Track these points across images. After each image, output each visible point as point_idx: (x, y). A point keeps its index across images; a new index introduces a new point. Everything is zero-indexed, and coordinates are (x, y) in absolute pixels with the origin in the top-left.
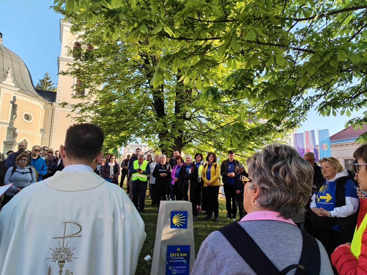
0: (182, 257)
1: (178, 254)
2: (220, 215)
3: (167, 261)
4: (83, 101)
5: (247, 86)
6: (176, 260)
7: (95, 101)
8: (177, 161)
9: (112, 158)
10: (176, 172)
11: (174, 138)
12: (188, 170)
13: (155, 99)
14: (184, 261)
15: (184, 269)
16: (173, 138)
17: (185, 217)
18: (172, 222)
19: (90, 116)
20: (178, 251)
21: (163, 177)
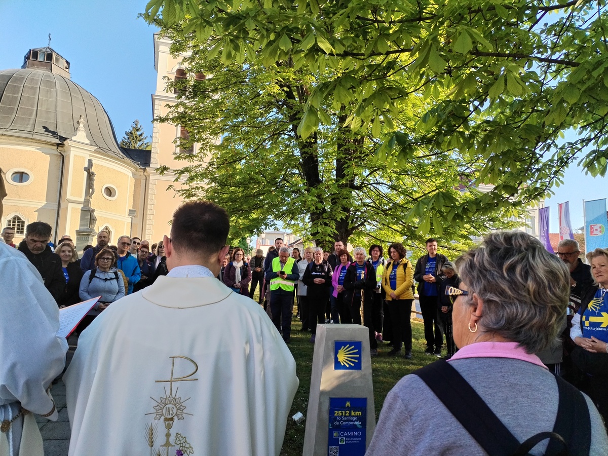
0: (353, 416)
1: (348, 412)
2: (413, 347)
3: (330, 422)
4: (192, 164)
5: (458, 129)
6: (345, 421)
7: (209, 163)
8: (341, 258)
9: (238, 254)
10: (340, 277)
11: (336, 220)
12: (359, 273)
13: (303, 156)
14: (357, 423)
15: (357, 437)
16: (334, 221)
17: (357, 350)
18: (336, 359)
19: (202, 188)
20: (348, 406)
21: (318, 285)
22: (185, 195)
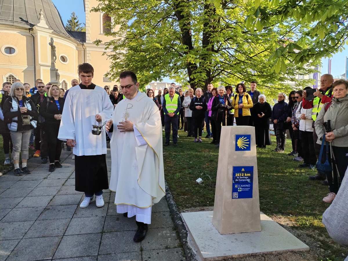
0: (246, 176)
1: (243, 174)
3: (233, 180)
4: (115, 38)
6: (241, 179)
7: (126, 37)
9: (150, 93)
14: (248, 180)
15: (248, 187)
17: (248, 140)
20: (243, 171)
21: (199, 110)
22: (113, 59)
